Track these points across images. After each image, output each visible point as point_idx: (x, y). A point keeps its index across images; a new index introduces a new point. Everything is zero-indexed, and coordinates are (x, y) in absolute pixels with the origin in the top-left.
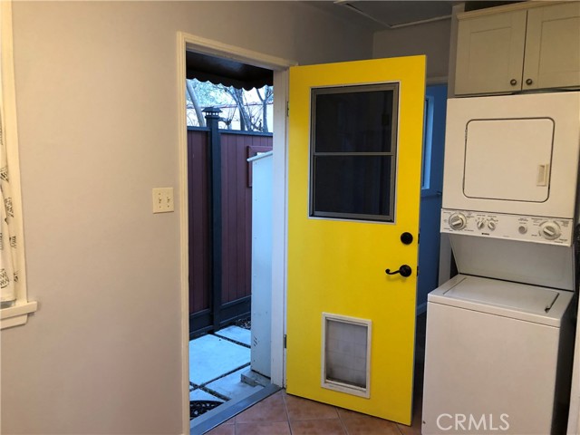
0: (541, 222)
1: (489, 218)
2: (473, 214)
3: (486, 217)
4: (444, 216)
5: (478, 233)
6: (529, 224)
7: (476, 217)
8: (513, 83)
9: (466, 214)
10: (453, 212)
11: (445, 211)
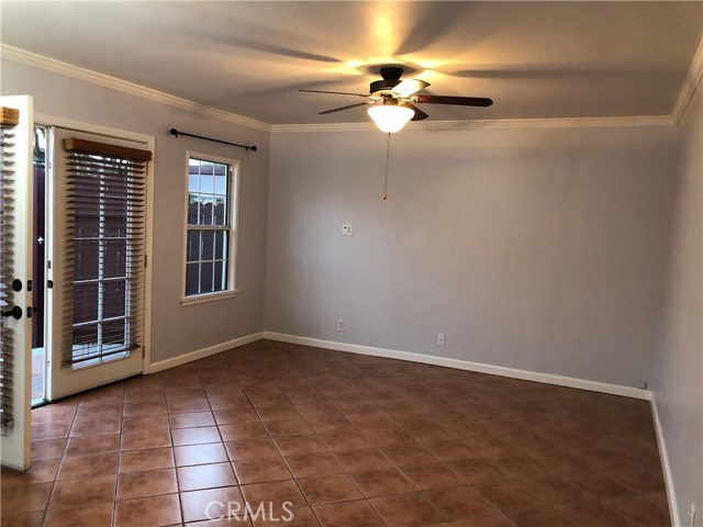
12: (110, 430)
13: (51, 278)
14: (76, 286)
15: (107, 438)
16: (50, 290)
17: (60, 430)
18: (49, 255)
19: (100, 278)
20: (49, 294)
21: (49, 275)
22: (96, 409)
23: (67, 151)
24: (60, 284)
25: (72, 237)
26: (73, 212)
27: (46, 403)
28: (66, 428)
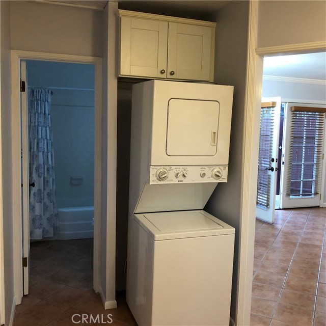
0: (212, 168)
1: (183, 170)
2: (173, 168)
3: (181, 169)
4: (153, 171)
5: (176, 181)
6: (207, 171)
7: (175, 170)
8: (162, 72)
9: (168, 168)
10: (158, 168)
11: (153, 167)
12: (303, 220)
13: (283, 161)
14: (293, 165)
15: (301, 222)
16: (283, 165)
17: (285, 217)
18: (283, 152)
19: (303, 162)
20: (283, 167)
21: (283, 159)
22: (298, 214)
23: (292, 111)
24: (287, 163)
25: (292, 145)
26: (293, 135)
27: (280, 209)
28: (286, 217)
